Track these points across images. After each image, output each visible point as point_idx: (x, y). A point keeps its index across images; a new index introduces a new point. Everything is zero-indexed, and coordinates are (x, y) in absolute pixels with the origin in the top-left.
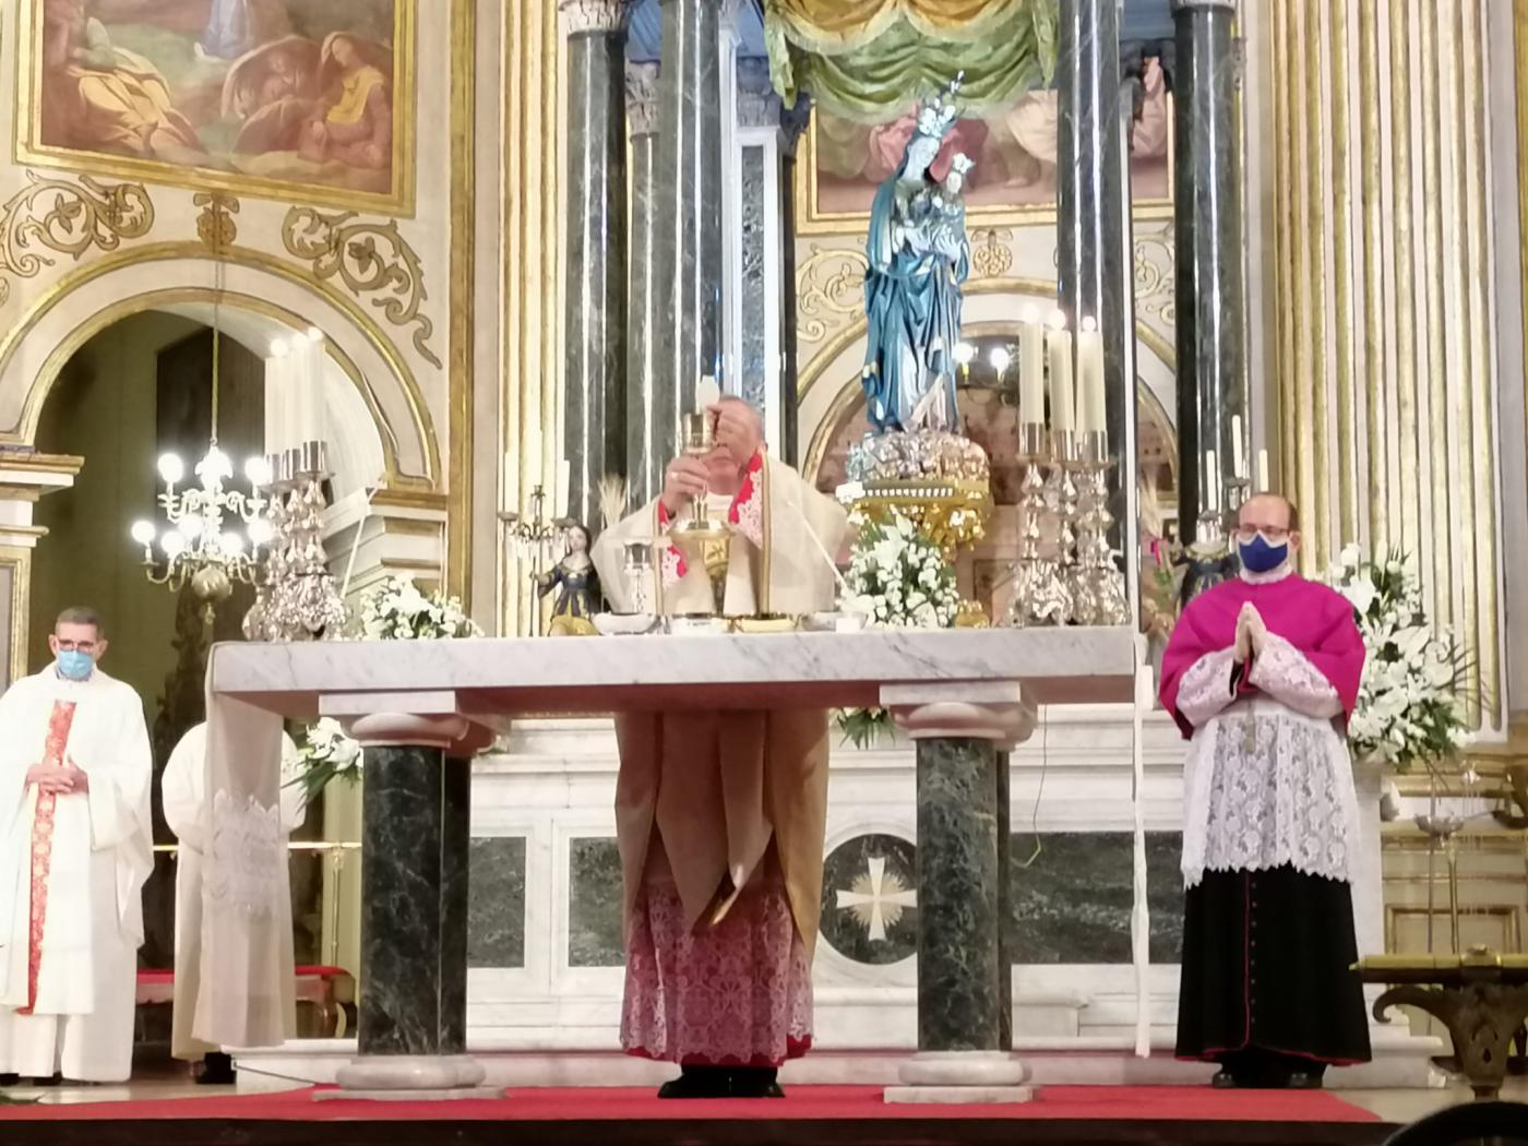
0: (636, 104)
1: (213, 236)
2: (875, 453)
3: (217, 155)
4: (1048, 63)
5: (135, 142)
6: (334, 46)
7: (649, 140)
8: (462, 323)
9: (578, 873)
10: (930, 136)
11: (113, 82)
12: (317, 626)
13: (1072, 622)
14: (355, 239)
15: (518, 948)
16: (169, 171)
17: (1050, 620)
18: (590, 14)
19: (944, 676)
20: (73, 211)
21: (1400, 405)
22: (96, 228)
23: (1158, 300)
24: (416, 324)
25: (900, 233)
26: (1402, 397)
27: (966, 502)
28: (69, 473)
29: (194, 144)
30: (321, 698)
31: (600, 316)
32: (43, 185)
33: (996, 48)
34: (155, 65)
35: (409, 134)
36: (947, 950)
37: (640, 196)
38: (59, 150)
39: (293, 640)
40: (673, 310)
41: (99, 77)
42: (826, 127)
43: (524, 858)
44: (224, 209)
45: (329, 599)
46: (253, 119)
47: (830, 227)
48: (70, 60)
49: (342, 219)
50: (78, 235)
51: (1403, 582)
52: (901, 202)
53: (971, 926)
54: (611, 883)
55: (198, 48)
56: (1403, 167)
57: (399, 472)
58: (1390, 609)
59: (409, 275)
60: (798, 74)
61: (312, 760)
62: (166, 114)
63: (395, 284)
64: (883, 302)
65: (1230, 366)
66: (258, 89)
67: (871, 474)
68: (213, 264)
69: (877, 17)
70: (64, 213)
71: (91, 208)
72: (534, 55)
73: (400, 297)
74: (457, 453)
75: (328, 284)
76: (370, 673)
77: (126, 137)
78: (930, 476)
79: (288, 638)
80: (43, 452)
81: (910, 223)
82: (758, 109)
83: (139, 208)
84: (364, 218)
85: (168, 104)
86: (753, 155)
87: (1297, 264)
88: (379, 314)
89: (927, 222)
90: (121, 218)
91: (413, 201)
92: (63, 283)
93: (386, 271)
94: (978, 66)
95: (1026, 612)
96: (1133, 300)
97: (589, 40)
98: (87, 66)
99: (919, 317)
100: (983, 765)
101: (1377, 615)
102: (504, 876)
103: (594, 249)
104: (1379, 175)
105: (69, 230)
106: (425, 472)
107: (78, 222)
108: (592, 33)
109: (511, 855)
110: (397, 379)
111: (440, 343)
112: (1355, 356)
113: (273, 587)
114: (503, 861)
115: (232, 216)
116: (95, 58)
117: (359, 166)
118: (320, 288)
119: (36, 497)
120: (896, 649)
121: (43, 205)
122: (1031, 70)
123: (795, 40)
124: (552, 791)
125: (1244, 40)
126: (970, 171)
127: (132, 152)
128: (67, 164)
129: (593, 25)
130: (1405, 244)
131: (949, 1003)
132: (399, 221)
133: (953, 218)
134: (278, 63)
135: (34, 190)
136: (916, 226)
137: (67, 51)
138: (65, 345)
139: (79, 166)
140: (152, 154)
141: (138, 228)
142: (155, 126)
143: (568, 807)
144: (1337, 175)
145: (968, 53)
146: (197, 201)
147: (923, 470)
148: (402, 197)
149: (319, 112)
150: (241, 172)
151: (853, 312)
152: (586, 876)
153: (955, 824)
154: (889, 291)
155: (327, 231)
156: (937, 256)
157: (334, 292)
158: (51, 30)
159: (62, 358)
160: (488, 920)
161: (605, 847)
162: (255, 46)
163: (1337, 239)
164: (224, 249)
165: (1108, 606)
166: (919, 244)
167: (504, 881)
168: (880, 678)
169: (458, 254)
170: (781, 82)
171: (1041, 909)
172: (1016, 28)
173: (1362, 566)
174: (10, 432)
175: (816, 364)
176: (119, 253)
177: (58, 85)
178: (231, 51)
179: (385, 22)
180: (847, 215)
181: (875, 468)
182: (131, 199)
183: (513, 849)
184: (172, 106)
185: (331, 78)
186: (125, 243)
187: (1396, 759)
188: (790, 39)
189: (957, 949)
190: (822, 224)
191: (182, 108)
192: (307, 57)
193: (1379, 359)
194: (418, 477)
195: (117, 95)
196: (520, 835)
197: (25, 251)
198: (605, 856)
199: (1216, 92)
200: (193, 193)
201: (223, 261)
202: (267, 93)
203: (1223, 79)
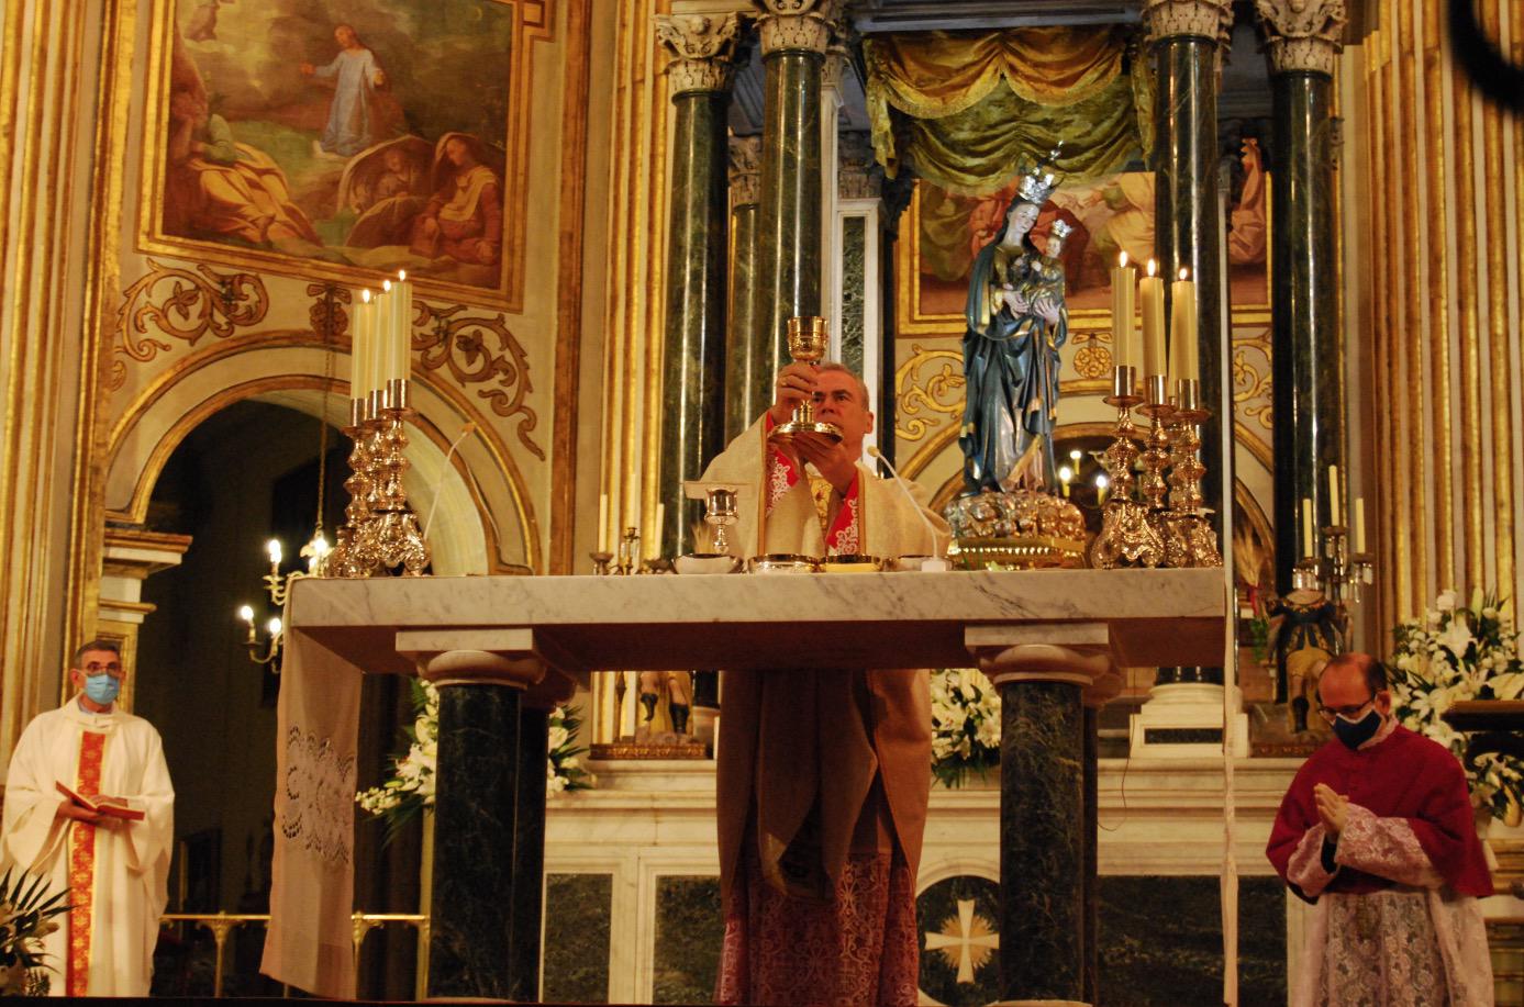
0: (738, 177)
1: (325, 326)
2: (971, 511)
3: (333, 247)
4: (1148, 138)
5: (253, 234)
6: (449, 146)
7: (752, 212)
8: (565, 414)
9: (665, 911)
10: (1029, 202)
11: (234, 176)
12: (396, 563)
13: (1162, 565)
14: (464, 332)
15: (602, 985)
16: (285, 262)
17: (1140, 563)
18: (694, 75)
19: (1030, 616)
20: (190, 299)
21: (1497, 505)
22: (211, 315)
23: (1257, 403)
24: (521, 416)
25: (999, 297)
26: (1499, 497)
27: (1062, 560)
28: (177, 551)
29: (311, 237)
30: (398, 635)
31: (698, 366)
32: (162, 273)
33: (1096, 124)
34: (276, 162)
35: (519, 232)
36: (1030, 897)
37: (742, 265)
38: (180, 240)
39: (372, 575)
40: (771, 355)
41: (221, 171)
42: (929, 231)
43: (610, 895)
44: (336, 300)
45: (409, 537)
46: (368, 214)
47: (932, 328)
48: (194, 154)
49: (452, 312)
50: (194, 322)
51: (1500, 629)
52: (1000, 266)
53: (1055, 873)
54: (696, 922)
55: (317, 146)
56: (1498, 274)
57: (501, 562)
58: (1486, 656)
59: (515, 369)
60: (900, 147)
61: (401, 792)
62: (283, 207)
63: (501, 376)
64: (981, 363)
65: (1327, 422)
66: (374, 187)
67: (966, 532)
68: (324, 352)
69: (978, 83)
70: (181, 300)
71: (208, 296)
72: (643, 155)
73: (506, 390)
74: (558, 543)
75: (437, 375)
76: (448, 609)
77: (244, 229)
78: (1026, 535)
79: (366, 575)
80: (154, 530)
81: (1010, 287)
82: (859, 182)
83: (254, 297)
84: (472, 312)
85: (286, 197)
86: (854, 226)
87: (1395, 367)
88: (484, 405)
89: (1025, 286)
90: (237, 306)
91: (521, 297)
92: (179, 368)
93: (493, 363)
94: (1078, 141)
95: (1116, 554)
96: (1232, 403)
97: (693, 100)
98: (209, 160)
99: (1018, 378)
100: (1070, 709)
101: (1474, 662)
102: (589, 913)
103: (694, 302)
104: (1475, 280)
105: (186, 316)
106: (526, 560)
107: (195, 310)
108: (697, 93)
109: (597, 891)
110: (501, 469)
111: (544, 435)
112: (1452, 458)
113: (353, 530)
114: (589, 898)
115: (344, 307)
116: (217, 153)
117: (471, 262)
118: (427, 378)
119: (144, 574)
120: (983, 590)
121: (161, 293)
122: (1130, 145)
123: (897, 105)
124: (640, 829)
125: (1342, 120)
126: (1069, 236)
127: (250, 243)
128: (186, 253)
129: (698, 85)
130: (1501, 348)
131: (1032, 951)
132: (507, 316)
133: (1053, 281)
134: (393, 161)
135: (154, 277)
136: (1015, 290)
137: (191, 144)
138: (179, 427)
139: (198, 255)
140: (269, 245)
141: (252, 316)
142: (272, 219)
143: (655, 844)
144: (1434, 280)
145: (1068, 129)
146: (311, 292)
147: (1020, 529)
148: (510, 292)
149: (432, 208)
150: (355, 265)
151: (954, 411)
152: (672, 915)
153: (1040, 768)
154: (988, 350)
155: (436, 324)
156: (1036, 319)
157: (441, 382)
158: (175, 125)
159: (175, 440)
160: (573, 956)
161: (691, 886)
162: (372, 145)
163: (1434, 342)
164: (337, 338)
165: (1200, 553)
166: (1018, 306)
167: (588, 918)
168: (965, 617)
169: (564, 348)
170: (883, 152)
171: (1132, 953)
172: (1116, 105)
173: (1458, 611)
174: (122, 511)
175: (915, 463)
176: (233, 340)
177: (180, 179)
178: (349, 148)
179: (498, 123)
180: (949, 317)
181: (970, 526)
182: (247, 288)
183: (597, 888)
184: (290, 200)
185: (444, 178)
186: (239, 331)
187: (1491, 802)
188: (893, 103)
189: (1041, 896)
190: (924, 325)
191: (299, 202)
192: (420, 156)
193: (1476, 460)
194: (519, 566)
195: (237, 189)
196: (605, 871)
197: (143, 336)
198: (692, 894)
199: (1313, 156)
200: (308, 283)
201: (334, 350)
202: (382, 191)
203: (1320, 143)
